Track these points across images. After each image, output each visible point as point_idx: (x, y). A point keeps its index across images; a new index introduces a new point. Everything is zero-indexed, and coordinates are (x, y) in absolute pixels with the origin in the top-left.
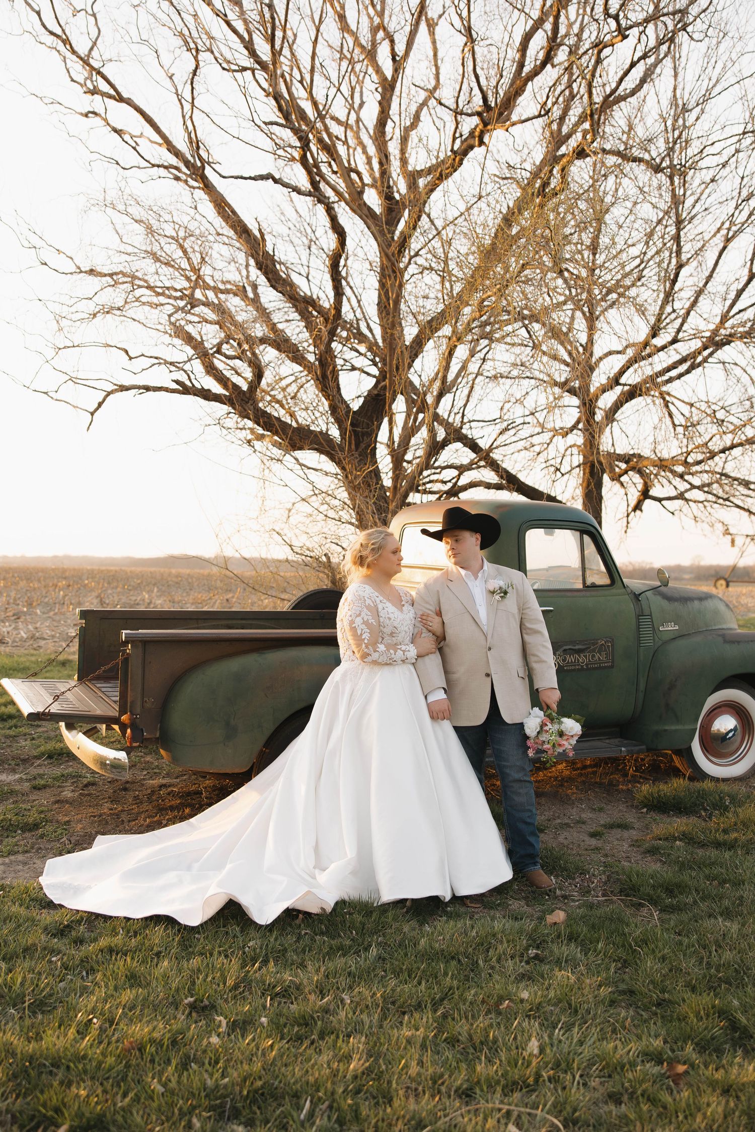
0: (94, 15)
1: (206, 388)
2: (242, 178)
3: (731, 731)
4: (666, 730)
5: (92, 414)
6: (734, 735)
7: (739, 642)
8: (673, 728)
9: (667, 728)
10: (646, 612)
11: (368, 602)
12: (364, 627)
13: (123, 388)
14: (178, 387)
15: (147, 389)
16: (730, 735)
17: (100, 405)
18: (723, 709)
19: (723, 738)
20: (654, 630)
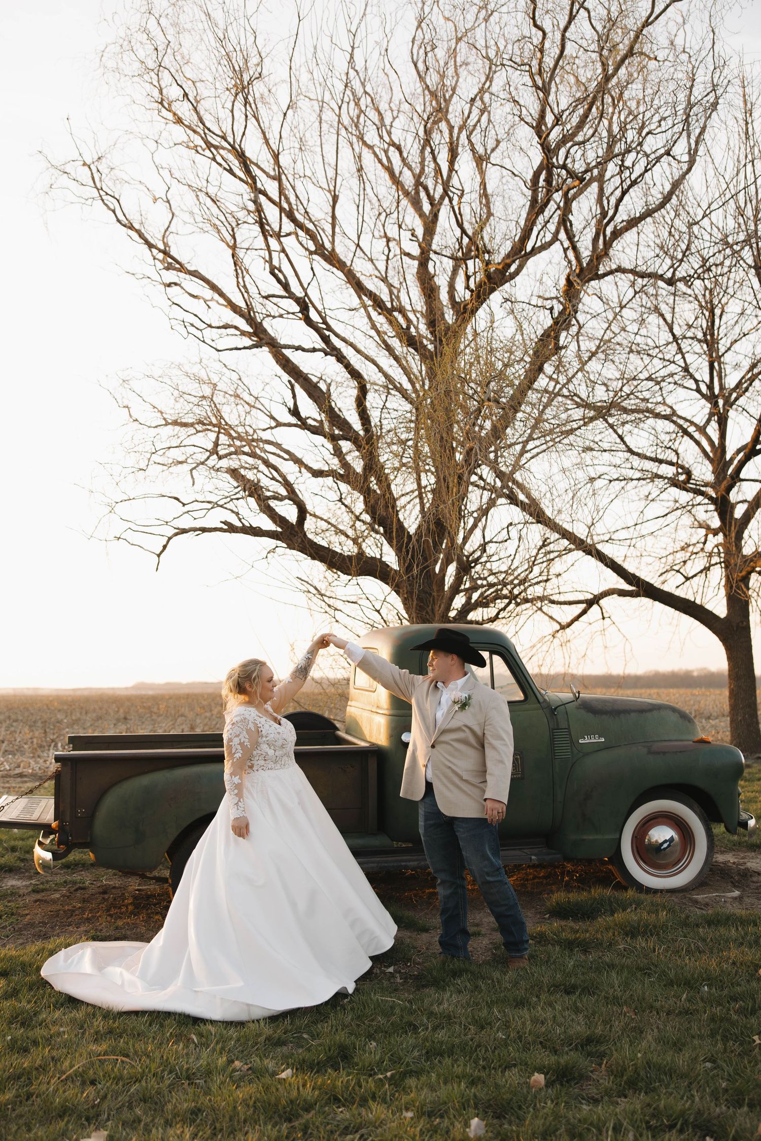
0: (168, 202)
1: (254, 526)
2: (237, 349)
3: (665, 841)
4: (584, 840)
5: (159, 556)
6: (669, 846)
7: (664, 753)
8: (591, 837)
9: (585, 837)
10: (563, 724)
11: (251, 726)
12: (239, 747)
13: (184, 531)
14: (226, 527)
15: (204, 530)
16: (665, 845)
17: (165, 547)
18: (660, 820)
19: (657, 848)
20: (573, 743)
